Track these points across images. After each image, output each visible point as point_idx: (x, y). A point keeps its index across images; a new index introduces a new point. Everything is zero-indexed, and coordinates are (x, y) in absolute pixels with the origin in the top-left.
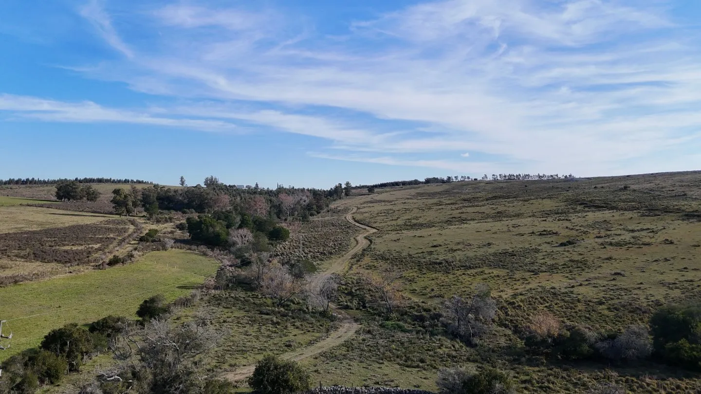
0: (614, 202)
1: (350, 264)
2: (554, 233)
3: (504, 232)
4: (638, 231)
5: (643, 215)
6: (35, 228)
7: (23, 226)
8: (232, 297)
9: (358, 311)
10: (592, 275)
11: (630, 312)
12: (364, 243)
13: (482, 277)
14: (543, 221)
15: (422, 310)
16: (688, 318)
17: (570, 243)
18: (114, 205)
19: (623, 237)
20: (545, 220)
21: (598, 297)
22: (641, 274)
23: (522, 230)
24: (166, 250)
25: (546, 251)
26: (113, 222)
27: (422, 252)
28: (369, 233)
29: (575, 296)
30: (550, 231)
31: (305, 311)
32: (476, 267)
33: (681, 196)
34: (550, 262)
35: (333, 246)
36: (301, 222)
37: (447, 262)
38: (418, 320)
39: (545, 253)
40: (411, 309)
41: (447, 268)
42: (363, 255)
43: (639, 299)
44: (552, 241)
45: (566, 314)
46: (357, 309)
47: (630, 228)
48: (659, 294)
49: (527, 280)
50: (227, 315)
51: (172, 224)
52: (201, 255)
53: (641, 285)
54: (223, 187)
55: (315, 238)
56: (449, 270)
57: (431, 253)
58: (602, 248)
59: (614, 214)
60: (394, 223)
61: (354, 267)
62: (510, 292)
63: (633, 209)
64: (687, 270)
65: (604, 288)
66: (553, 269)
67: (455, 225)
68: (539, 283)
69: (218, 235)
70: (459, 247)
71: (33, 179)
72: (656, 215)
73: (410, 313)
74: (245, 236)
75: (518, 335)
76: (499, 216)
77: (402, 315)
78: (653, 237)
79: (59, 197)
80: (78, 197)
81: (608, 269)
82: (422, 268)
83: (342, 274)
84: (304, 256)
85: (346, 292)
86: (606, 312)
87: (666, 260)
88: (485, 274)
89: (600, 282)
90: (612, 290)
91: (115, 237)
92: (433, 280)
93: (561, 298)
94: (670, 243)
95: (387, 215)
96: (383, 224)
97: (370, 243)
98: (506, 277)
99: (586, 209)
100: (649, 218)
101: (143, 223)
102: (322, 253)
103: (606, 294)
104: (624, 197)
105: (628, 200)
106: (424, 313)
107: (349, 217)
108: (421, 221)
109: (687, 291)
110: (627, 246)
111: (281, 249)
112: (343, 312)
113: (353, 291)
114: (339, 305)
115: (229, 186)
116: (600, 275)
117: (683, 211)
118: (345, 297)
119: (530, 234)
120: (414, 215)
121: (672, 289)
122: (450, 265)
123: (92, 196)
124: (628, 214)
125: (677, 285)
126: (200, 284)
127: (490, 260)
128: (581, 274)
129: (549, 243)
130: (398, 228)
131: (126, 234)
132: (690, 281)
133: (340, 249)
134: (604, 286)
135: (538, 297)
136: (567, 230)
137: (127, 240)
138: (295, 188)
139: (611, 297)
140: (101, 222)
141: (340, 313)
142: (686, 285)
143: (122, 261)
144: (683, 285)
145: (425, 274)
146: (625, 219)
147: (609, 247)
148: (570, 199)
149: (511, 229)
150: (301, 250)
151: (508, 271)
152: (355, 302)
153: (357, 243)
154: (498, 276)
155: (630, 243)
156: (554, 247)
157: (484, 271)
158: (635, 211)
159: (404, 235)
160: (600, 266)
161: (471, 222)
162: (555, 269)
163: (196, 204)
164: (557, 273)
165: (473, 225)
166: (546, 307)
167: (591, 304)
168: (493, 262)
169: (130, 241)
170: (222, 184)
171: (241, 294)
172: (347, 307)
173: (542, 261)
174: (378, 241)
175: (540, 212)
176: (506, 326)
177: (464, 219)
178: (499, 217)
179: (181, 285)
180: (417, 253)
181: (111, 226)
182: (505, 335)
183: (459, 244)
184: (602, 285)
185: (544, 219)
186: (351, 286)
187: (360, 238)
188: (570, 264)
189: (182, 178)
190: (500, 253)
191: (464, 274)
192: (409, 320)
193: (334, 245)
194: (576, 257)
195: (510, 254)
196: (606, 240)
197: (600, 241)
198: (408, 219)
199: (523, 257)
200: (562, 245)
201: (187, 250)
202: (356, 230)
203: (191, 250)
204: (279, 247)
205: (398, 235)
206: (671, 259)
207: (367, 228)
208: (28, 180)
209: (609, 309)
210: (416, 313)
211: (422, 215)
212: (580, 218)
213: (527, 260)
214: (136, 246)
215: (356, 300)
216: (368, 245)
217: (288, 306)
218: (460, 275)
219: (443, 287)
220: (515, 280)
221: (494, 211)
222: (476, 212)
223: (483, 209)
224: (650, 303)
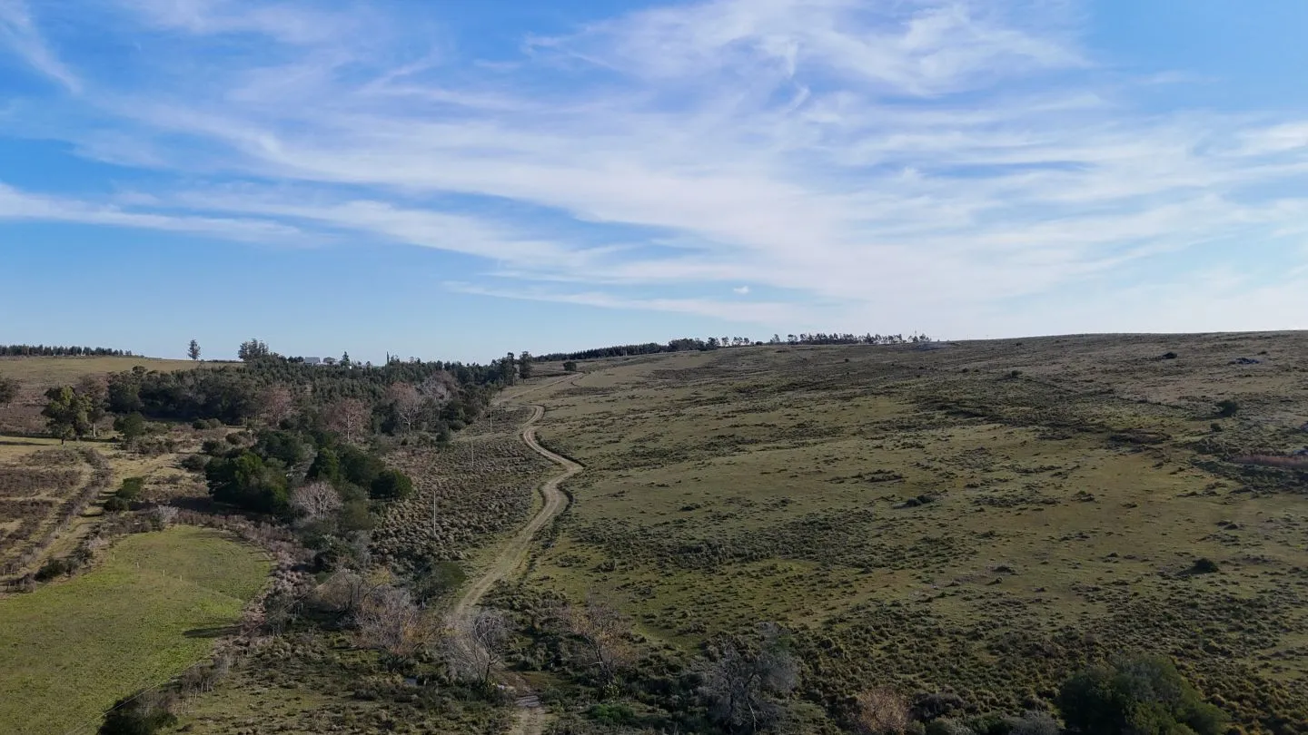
0: (997, 404)
1: (530, 557)
2: (896, 477)
3: (809, 473)
4: (1036, 471)
5: (1043, 438)
8: (298, 655)
9: (546, 674)
10: (963, 573)
11: (1025, 655)
12: (556, 501)
13: (771, 580)
14: (877, 447)
15: (665, 670)
16: (1121, 695)
17: (923, 500)
18: (49, 420)
19: (1010, 486)
20: (881, 447)
21: (971, 623)
22: (1042, 569)
23: (842, 469)
24: (160, 530)
25: (883, 519)
26: (48, 458)
27: (666, 523)
28: (567, 475)
29: (932, 620)
30: (889, 472)
31: (444, 680)
32: (762, 557)
33: (1104, 393)
34: (890, 544)
35: (497, 509)
36: (434, 448)
37: (710, 545)
39: (881, 523)
40: (645, 665)
41: (711, 560)
42: (555, 531)
43: (1039, 624)
44: (893, 496)
45: (918, 665)
46: (545, 668)
47: (1023, 465)
48: (1071, 612)
49: (851, 586)
50: (290, 706)
51: (173, 456)
52: (233, 540)
53: (1042, 594)
54: (278, 362)
55: (462, 489)
56: (714, 565)
57: (680, 524)
58: (977, 511)
59: (997, 434)
60: (612, 449)
61: (538, 562)
62: (821, 615)
63: (1025, 422)
64: (1116, 559)
65: (982, 601)
66: (895, 558)
67: (724, 455)
68: (872, 591)
69: (268, 493)
70: (732, 509)
72: (1064, 437)
73: (643, 675)
74: (324, 497)
75: (838, 719)
76: (803, 432)
77: (629, 680)
78: (1061, 486)
81: (987, 559)
82: (666, 561)
83: (514, 580)
84: (441, 537)
86: (986, 657)
87: (1083, 537)
88: (778, 572)
89: (973, 587)
90: (994, 605)
91: (49, 499)
92: (685, 589)
93: (909, 627)
94: (1087, 500)
95: (601, 429)
96: (594, 452)
97: (568, 502)
98: (814, 581)
99: (950, 419)
100: (1054, 442)
101: (110, 458)
102: (476, 528)
103: (985, 616)
104: (1011, 395)
105: (1019, 401)
106: (669, 676)
107: (528, 433)
108: (663, 444)
109: (1116, 606)
110: (1017, 507)
111: (395, 518)
112: (517, 678)
113: (537, 626)
115: (290, 359)
116: (974, 572)
117: (1109, 429)
118: (521, 640)
119: (856, 479)
120: (650, 431)
121: (1092, 601)
122: (715, 554)
124: (1021, 434)
125: (1102, 593)
126: (231, 621)
127: (787, 540)
128: (943, 569)
129: (887, 499)
130: (619, 460)
131: (75, 490)
132: (1122, 584)
133: (511, 514)
134: (981, 597)
135: (871, 627)
136: (917, 469)
137: (78, 509)
138: (422, 361)
139: (994, 621)
140: (21, 459)
141: (512, 682)
142: (1115, 590)
143: (67, 568)
144: (1110, 593)
145: (671, 574)
146: (1015, 446)
147: (989, 509)
148: (922, 397)
149: (822, 465)
150: (434, 520)
151: (817, 564)
152: (541, 652)
153: (544, 504)
154: (800, 577)
155: (1022, 500)
156: (898, 508)
157: (776, 565)
158: (1030, 428)
159: (632, 481)
160: (974, 553)
161: (752, 447)
162: (900, 559)
163: (223, 407)
164: (902, 568)
165: (753, 456)
166: (884, 648)
167: (960, 638)
168: (791, 545)
169: (83, 508)
170: (276, 355)
171: (315, 641)
172: (525, 667)
173: (876, 541)
174: (582, 495)
175: (872, 424)
176: (816, 699)
177: (739, 439)
178: (801, 435)
179: (193, 628)
180: (656, 525)
181: (42, 469)
182: (815, 721)
183: (730, 501)
184: (978, 595)
185: (878, 443)
186: (533, 613)
187: (550, 487)
188: (924, 546)
189: (193, 344)
190: (804, 524)
191: (740, 574)
192: (642, 693)
193: (501, 507)
194: (936, 534)
195: (821, 524)
196: (985, 493)
197: (973, 493)
198: (640, 441)
199: (843, 531)
200: (911, 504)
201: (206, 525)
202: (542, 467)
203: (212, 526)
204: (392, 515)
205: (621, 481)
206: (1090, 535)
207: (564, 461)
209: (989, 648)
210: (655, 677)
211: (662, 430)
212: (940, 443)
213: (850, 538)
214: (96, 520)
215: (541, 647)
216: (564, 508)
217: (410, 667)
218: (734, 577)
219: (703, 607)
220: (830, 587)
221: (792, 423)
222: (761, 425)
223: (774, 417)
224: (1057, 634)
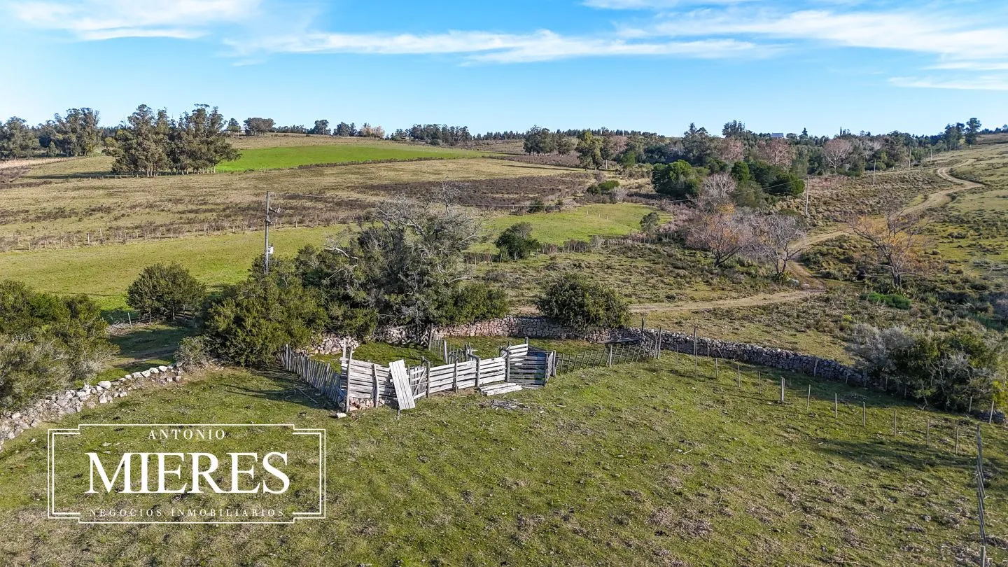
6: (482, 178)
7: (471, 175)
18: (578, 154)
26: (574, 175)
38: (952, 301)
54: (750, 136)
71: (511, 132)
79: (529, 150)
80: (548, 150)
85: (842, 257)
114: (818, 273)
115: (761, 135)
123: (563, 149)
138: (871, 134)
140: (559, 175)
163: (693, 156)
170: (750, 132)
208: (506, 133)
